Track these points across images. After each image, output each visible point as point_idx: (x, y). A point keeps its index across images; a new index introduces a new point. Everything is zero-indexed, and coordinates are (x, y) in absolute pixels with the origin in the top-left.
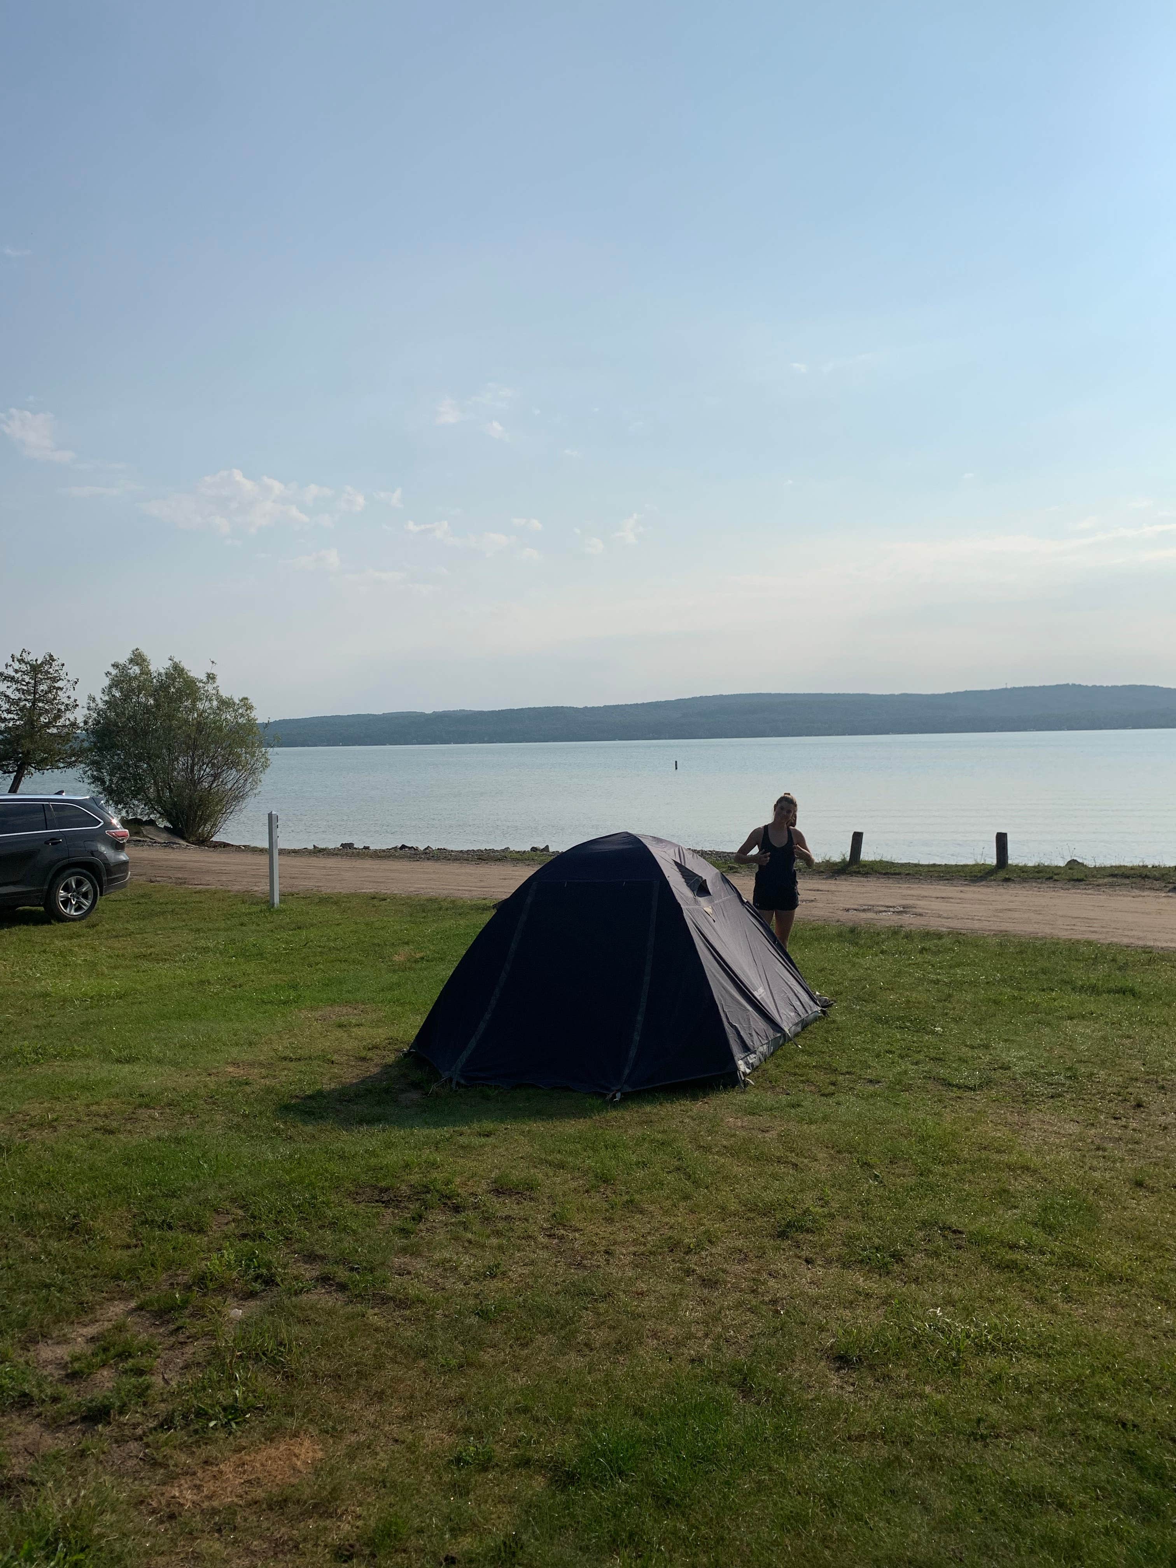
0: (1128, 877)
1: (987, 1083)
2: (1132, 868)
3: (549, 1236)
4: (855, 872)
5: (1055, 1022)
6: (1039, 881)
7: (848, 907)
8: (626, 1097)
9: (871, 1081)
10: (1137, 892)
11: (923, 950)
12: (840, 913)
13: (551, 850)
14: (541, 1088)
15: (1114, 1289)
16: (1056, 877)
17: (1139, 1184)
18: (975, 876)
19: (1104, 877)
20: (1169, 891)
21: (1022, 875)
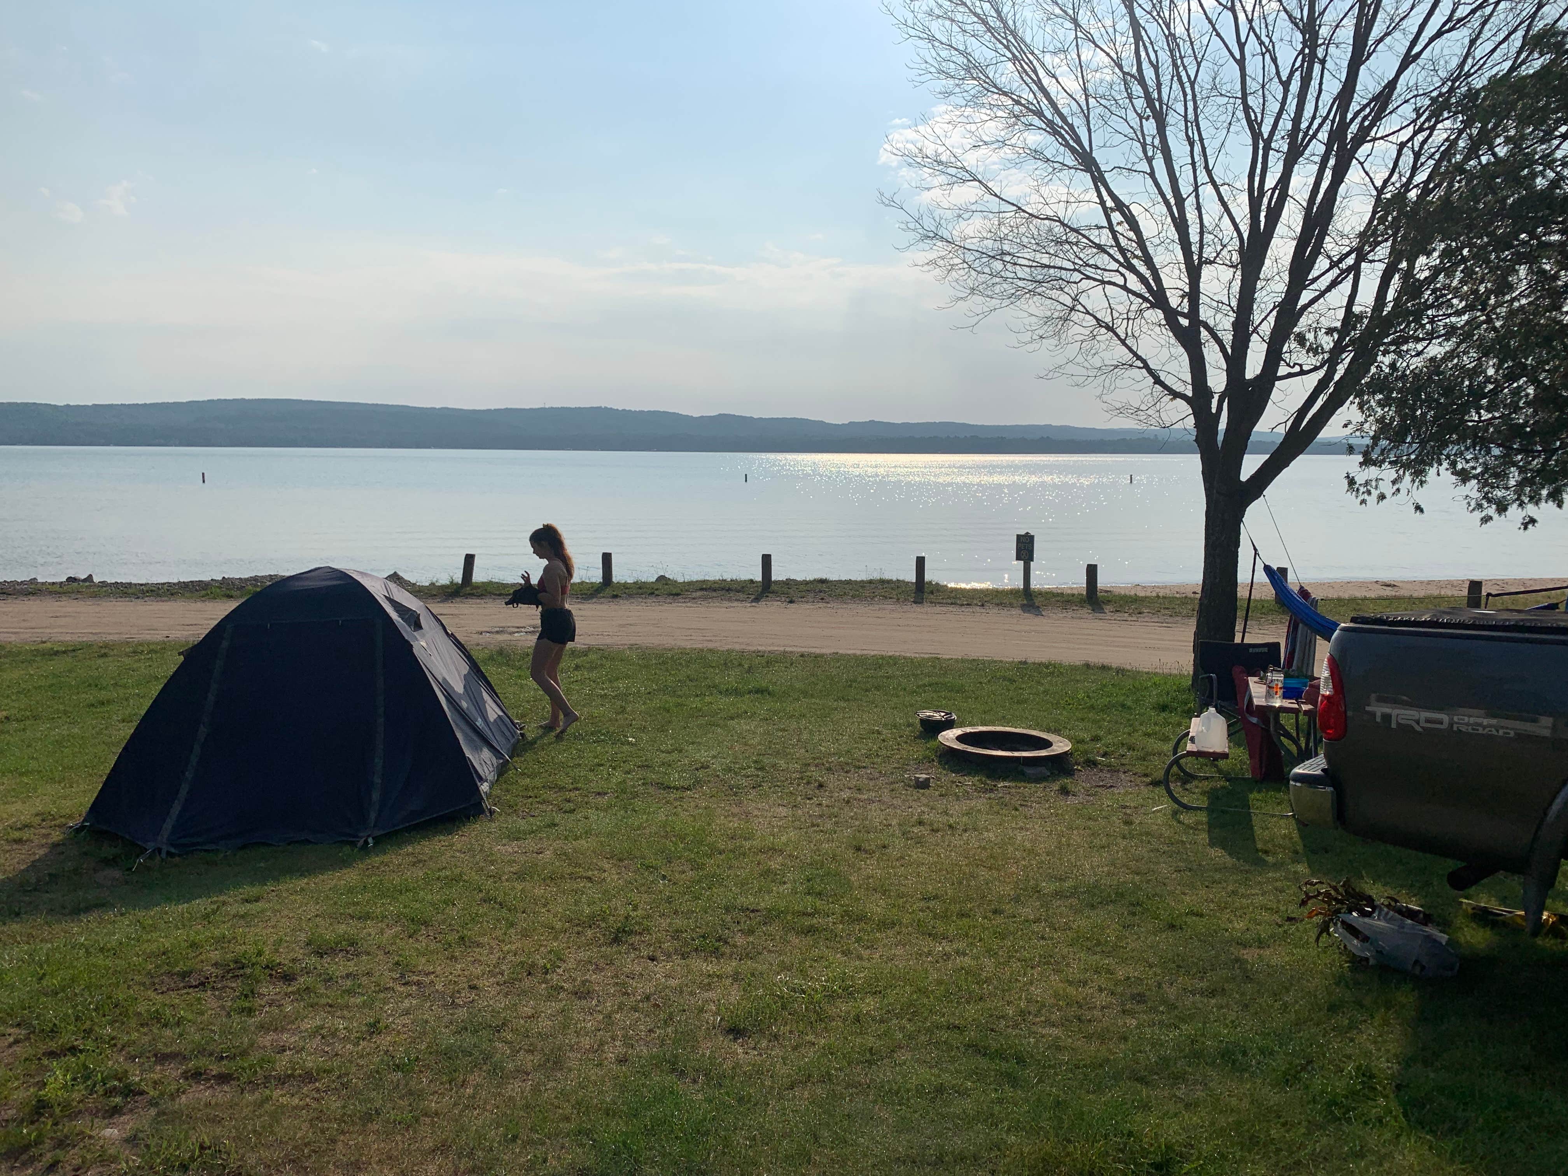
0: (715, 590)
1: (698, 782)
2: (715, 582)
3: (404, 984)
4: (469, 594)
5: (721, 722)
6: (643, 596)
7: (481, 629)
8: (378, 841)
9: (599, 794)
10: (727, 604)
11: (577, 668)
12: (476, 636)
13: (96, 579)
14: (271, 845)
15: (890, 933)
16: (656, 592)
17: (858, 849)
18: (586, 594)
19: (696, 590)
20: (752, 602)
21: (627, 591)
